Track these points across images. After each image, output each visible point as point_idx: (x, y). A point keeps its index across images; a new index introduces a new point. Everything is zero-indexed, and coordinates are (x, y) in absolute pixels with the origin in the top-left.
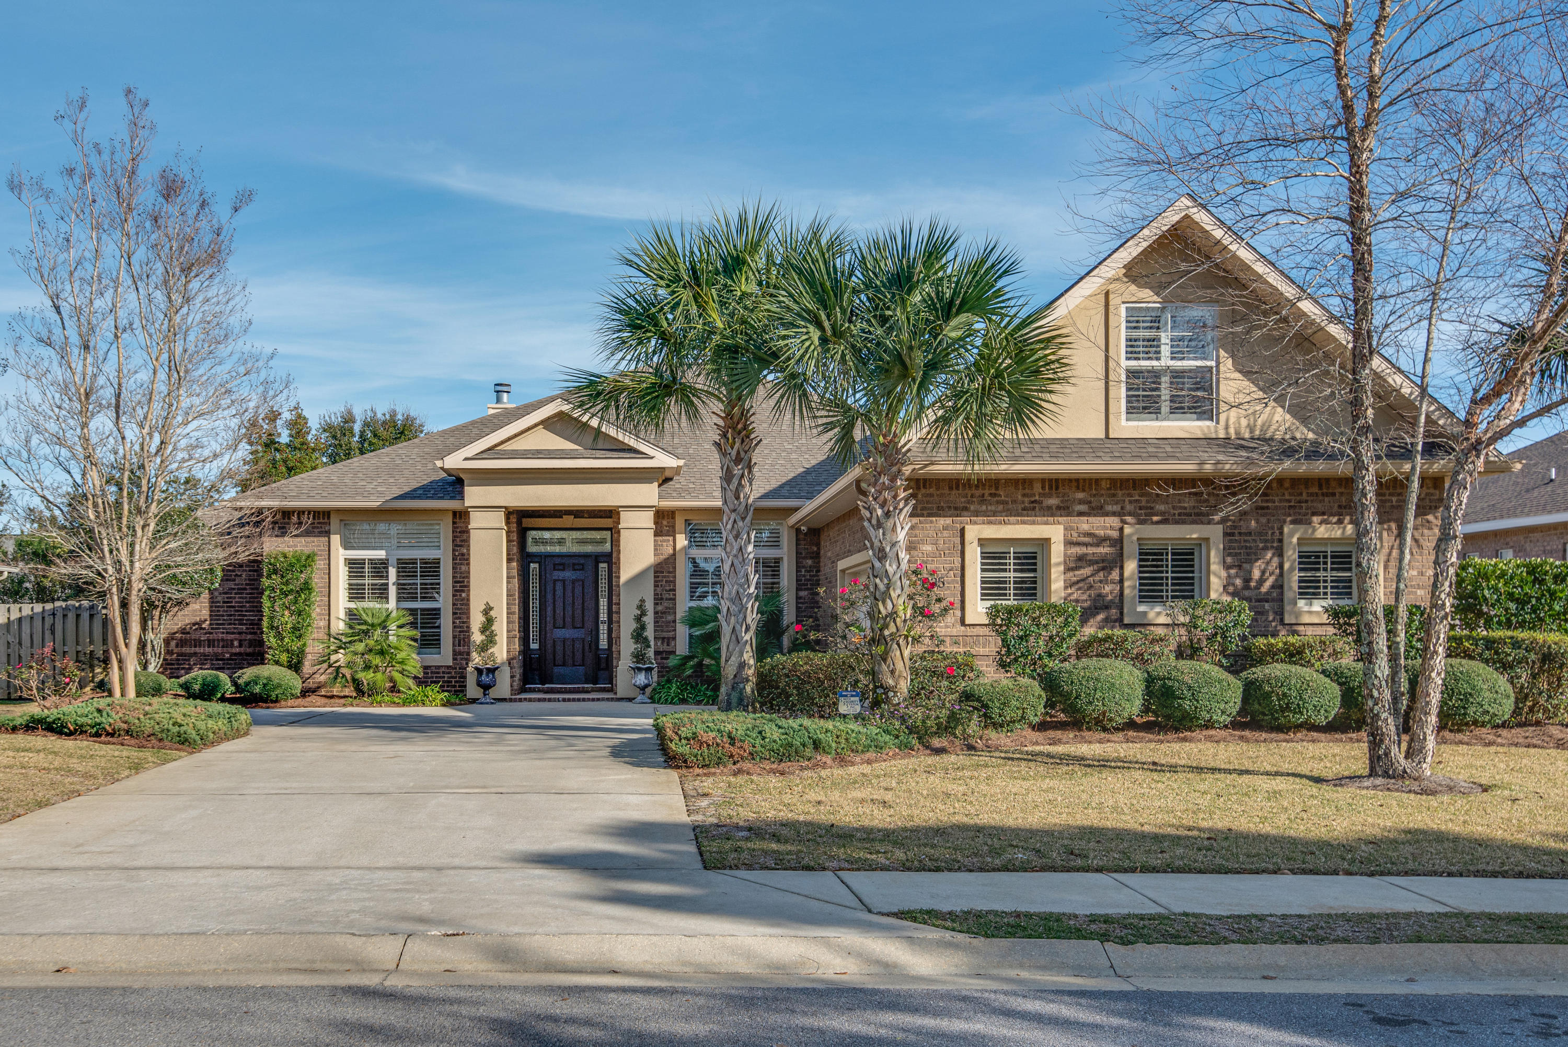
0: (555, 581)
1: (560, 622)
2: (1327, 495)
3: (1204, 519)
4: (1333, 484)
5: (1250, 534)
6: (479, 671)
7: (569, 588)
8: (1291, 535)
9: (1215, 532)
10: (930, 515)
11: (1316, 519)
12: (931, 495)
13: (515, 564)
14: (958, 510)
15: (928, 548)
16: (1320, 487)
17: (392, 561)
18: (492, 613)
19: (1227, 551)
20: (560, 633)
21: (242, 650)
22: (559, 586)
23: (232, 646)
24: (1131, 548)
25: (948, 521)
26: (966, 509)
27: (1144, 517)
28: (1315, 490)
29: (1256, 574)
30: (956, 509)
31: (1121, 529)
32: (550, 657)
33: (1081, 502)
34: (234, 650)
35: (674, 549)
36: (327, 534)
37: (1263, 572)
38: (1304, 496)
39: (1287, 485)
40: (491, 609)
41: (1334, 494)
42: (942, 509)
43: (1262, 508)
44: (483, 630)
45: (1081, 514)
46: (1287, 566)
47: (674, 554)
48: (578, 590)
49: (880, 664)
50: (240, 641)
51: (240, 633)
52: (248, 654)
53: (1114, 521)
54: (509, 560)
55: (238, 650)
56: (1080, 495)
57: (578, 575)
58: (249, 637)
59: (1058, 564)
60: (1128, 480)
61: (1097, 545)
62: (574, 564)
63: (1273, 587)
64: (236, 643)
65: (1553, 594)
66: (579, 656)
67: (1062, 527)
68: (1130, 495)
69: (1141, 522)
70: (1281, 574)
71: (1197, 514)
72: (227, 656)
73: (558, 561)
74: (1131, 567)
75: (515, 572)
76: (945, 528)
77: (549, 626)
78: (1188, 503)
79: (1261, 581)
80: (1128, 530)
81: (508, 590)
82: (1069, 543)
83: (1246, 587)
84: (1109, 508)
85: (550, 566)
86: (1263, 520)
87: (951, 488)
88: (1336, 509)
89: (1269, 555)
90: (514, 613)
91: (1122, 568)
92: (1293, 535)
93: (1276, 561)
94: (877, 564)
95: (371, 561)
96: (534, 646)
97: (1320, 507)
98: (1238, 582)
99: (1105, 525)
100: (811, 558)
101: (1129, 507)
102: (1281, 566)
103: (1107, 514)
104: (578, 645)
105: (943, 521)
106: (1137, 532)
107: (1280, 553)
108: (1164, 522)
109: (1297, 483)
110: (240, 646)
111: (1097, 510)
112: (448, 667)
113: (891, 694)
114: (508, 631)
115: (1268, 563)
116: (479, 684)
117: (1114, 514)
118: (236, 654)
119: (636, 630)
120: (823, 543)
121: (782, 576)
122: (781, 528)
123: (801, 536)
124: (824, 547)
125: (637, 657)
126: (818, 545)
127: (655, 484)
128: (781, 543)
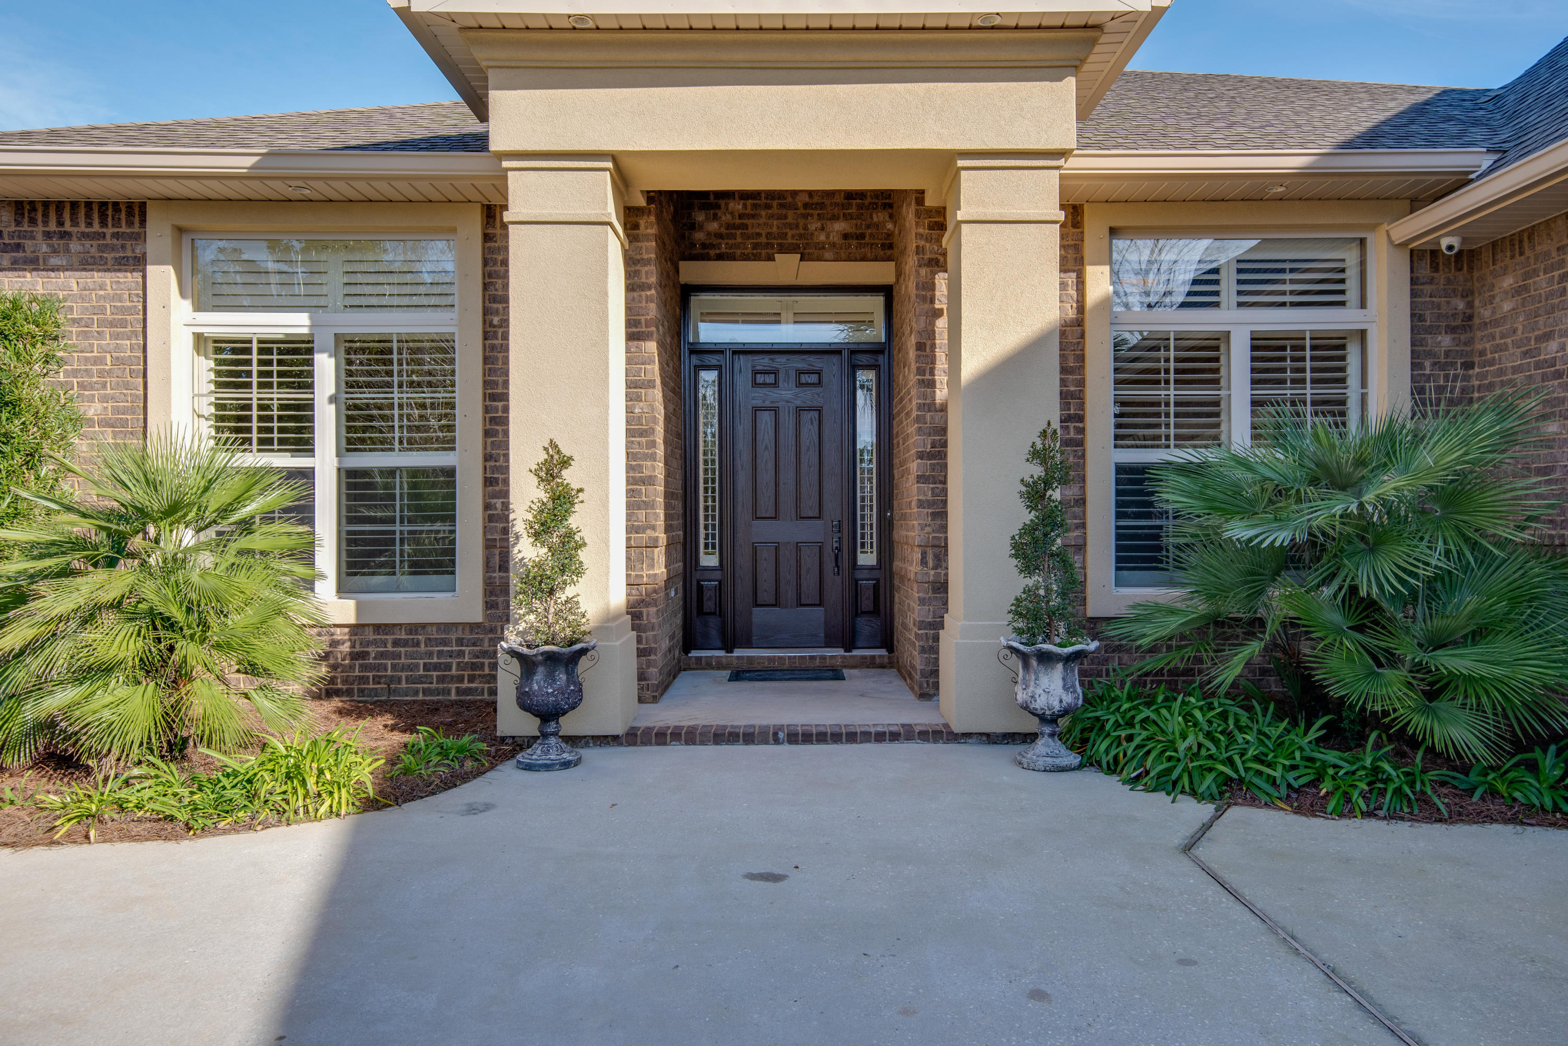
0: (756, 410)
1: (766, 504)
6: (527, 664)
7: (787, 422)
13: (652, 347)
17: (325, 338)
18: (570, 477)
20: (765, 531)
22: (766, 419)
32: (743, 588)
35: (1081, 309)
36: (139, 263)
40: (566, 462)
44: (540, 532)
47: (1079, 322)
48: (809, 431)
54: (634, 335)
57: (807, 397)
62: (800, 372)
66: (810, 582)
73: (764, 362)
75: (654, 371)
77: (743, 514)
81: (631, 418)
85: (743, 381)
90: (649, 481)
95: (266, 346)
96: (709, 560)
100: (1452, 330)
104: (810, 560)
112: (473, 627)
114: (630, 529)
116: (525, 703)
119: (1028, 530)
120: (1508, 282)
121: (1353, 380)
122: (1351, 257)
123: (1425, 271)
124: (1519, 291)
125: (1035, 616)
126: (1467, 294)
127: (1071, 82)
128: (1352, 295)
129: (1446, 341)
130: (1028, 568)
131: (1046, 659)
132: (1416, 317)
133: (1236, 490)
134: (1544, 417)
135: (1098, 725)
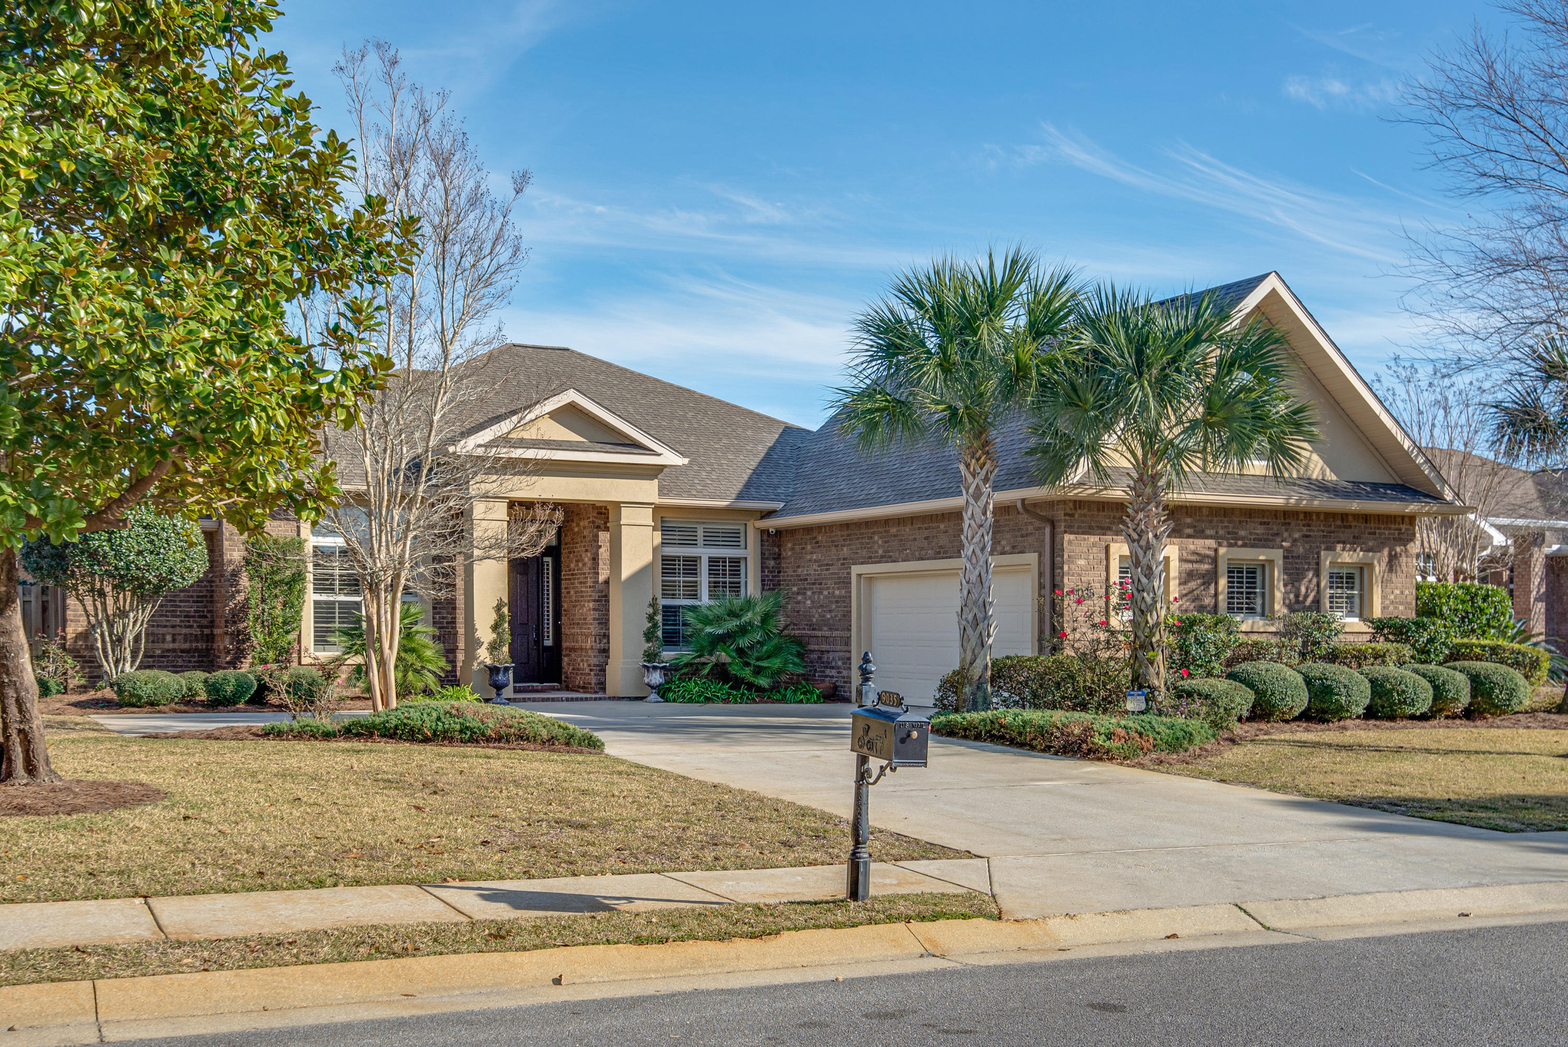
2: (1345, 527)
3: (1271, 544)
4: (1350, 518)
5: (1298, 557)
8: (1326, 559)
9: (1277, 555)
10: (1084, 533)
11: (1339, 547)
12: (1085, 515)
14: (1103, 530)
15: (1082, 562)
16: (1343, 521)
19: (1286, 570)
21: (176, 645)
23: (164, 641)
24: (1223, 568)
25: (1097, 538)
26: (1109, 529)
27: (1232, 540)
28: (1339, 523)
29: (1303, 590)
30: (1102, 528)
31: (1216, 550)
33: (1189, 526)
34: (166, 646)
37: (1307, 589)
38: (1333, 528)
39: (1322, 517)
40: (504, 605)
41: (1350, 527)
42: (1091, 527)
43: (1307, 536)
44: (495, 628)
45: (1189, 536)
46: (1323, 584)
49: (1147, 667)
50: (174, 635)
51: (173, 627)
52: (182, 651)
53: (1211, 543)
55: (171, 646)
56: (1189, 520)
58: (184, 631)
59: (1174, 578)
60: (1221, 508)
61: (1200, 562)
63: (1313, 602)
64: (169, 638)
65: (1482, 610)
67: (1177, 547)
68: (1222, 522)
69: (1230, 545)
70: (1318, 592)
71: (1266, 540)
72: (158, 652)
74: (1223, 582)
76: (1094, 545)
78: (1260, 530)
79: (1306, 596)
80: (1222, 551)
82: (1182, 560)
83: (1297, 602)
84: (1208, 532)
86: (1307, 546)
87: (1099, 510)
88: (1351, 539)
89: (1310, 574)
91: (1216, 584)
92: (1327, 560)
93: (1315, 580)
94: (1144, 580)
97: (1342, 537)
98: (1292, 596)
99: (1203, 545)
100: (773, 559)
101: (1221, 532)
102: (1318, 585)
103: (1207, 537)
105: (1093, 539)
106: (1227, 553)
107: (1317, 574)
108: (1244, 545)
109: (1329, 516)
110: (174, 641)
111: (1199, 534)
113: (1156, 693)
115: (1310, 581)
116: (493, 683)
117: (1211, 537)
118: (168, 651)
119: (649, 629)
120: (790, 545)
121: (743, 575)
122: (742, 529)
123: (765, 537)
124: (792, 549)
125: (648, 656)
126: (779, 546)
127: (656, 481)
128: (742, 543)
129: (772, 563)
130: (648, 640)
131: (655, 668)
132: (763, 554)
133: (707, 617)
134: (798, 594)
135: (669, 689)
